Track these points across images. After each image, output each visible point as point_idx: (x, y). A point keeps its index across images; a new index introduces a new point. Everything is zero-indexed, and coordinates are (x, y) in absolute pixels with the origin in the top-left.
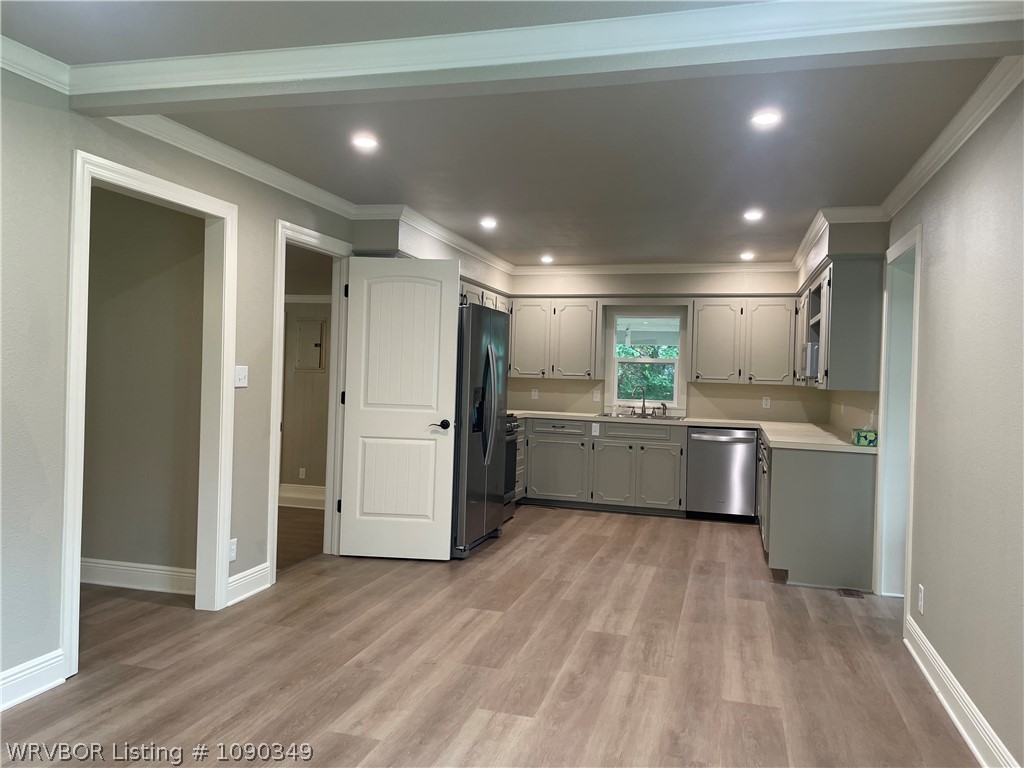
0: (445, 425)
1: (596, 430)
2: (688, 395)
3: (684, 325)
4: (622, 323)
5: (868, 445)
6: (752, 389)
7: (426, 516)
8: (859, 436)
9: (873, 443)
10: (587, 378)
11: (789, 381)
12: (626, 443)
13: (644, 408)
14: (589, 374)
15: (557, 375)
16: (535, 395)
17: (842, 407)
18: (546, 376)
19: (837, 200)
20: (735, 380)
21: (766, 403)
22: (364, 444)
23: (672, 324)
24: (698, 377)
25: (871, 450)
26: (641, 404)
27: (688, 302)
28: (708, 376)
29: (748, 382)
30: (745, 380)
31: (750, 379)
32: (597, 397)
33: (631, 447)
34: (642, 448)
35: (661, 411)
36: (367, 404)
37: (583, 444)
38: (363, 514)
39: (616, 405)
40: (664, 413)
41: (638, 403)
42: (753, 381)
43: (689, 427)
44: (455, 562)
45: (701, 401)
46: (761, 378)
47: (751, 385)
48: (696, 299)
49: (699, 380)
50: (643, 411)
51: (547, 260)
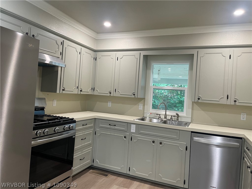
1: (133, 129)
2: (192, 109)
3: (191, 68)
10: (133, 96)
12: (150, 139)
13: (166, 116)
14: (134, 95)
15: (117, 94)
16: (110, 104)
18: (112, 95)
20: (224, 101)
21: (243, 117)
24: (199, 99)
26: (164, 113)
27: (194, 52)
28: (205, 98)
29: (233, 103)
31: (235, 101)
32: (140, 107)
33: (153, 142)
34: (161, 143)
35: (176, 118)
37: (125, 137)
40: (178, 119)
41: (163, 112)
42: (237, 103)
43: (192, 132)
45: (200, 113)
46: (243, 101)
47: (235, 105)
48: (199, 50)
49: (200, 101)
50: (165, 118)
51: (107, 24)
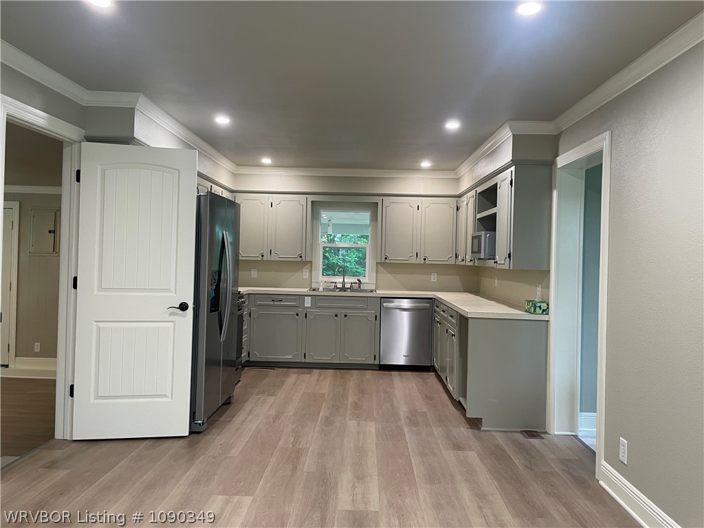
0: (183, 307)
1: (308, 302)
2: (377, 273)
3: (374, 218)
4: (325, 215)
5: (542, 314)
6: (426, 267)
7: (165, 396)
8: (533, 306)
9: (546, 311)
10: (300, 259)
11: (452, 261)
12: (332, 312)
13: (344, 283)
14: (301, 257)
15: (274, 258)
16: (254, 274)
17: (496, 281)
18: (265, 258)
19: (521, 115)
20: (413, 260)
21: (434, 278)
22: (99, 328)
23: (364, 217)
24: (386, 259)
25: (545, 317)
26: (342, 280)
27: (378, 199)
28: (394, 257)
29: (423, 262)
30: (420, 261)
31: (425, 259)
32: (306, 274)
33: (336, 316)
34: (346, 316)
35: (357, 285)
36: (101, 288)
37: (297, 314)
38: (98, 397)
39: (322, 281)
40: (360, 287)
41: (339, 280)
42: (427, 262)
43: (381, 298)
44: (192, 435)
45: (386, 276)
46: (435, 257)
47: (425, 263)
48: (385, 198)
49: (387, 261)
50: (344, 286)
51: (267, 161)
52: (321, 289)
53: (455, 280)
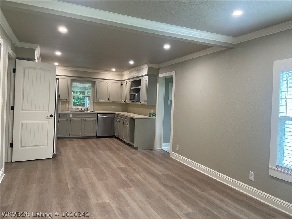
0: (51, 116)
1: (71, 116)
2: (93, 105)
3: (93, 86)
4: (74, 84)
6: (111, 103)
7: (45, 145)
8: (151, 115)
9: (155, 116)
10: (66, 100)
11: (120, 102)
12: (80, 119)
13: (82, 109)
14: (67, 99)
17: (135, 108)
20: (107, 101)
21: (113, 107)
22: (22, 124)
23: (88, 85)
25: (155, 118)
26: (81, 108)
27: (96, 80)
28: (101, 100)
29: (110, 102)
30: (109, 101)
31: (111, 101)
32: (67, 106)
33: (82, 120)
34: (85, 120)
35: (87, 110)
36: (23, 110)
37: (67, 120)
38: (21, 147)
39: (73, 108)
42: (112, 102)
43: (98, 114)
44: (53, 158)
45: (97, 107)
46: (114, 100)
47: (111, 102)
48: (98, 79)
49: (98, 101)
50: (82, 110)
51: (56, 64)
52: (74, 111)
53: (120, 108)
